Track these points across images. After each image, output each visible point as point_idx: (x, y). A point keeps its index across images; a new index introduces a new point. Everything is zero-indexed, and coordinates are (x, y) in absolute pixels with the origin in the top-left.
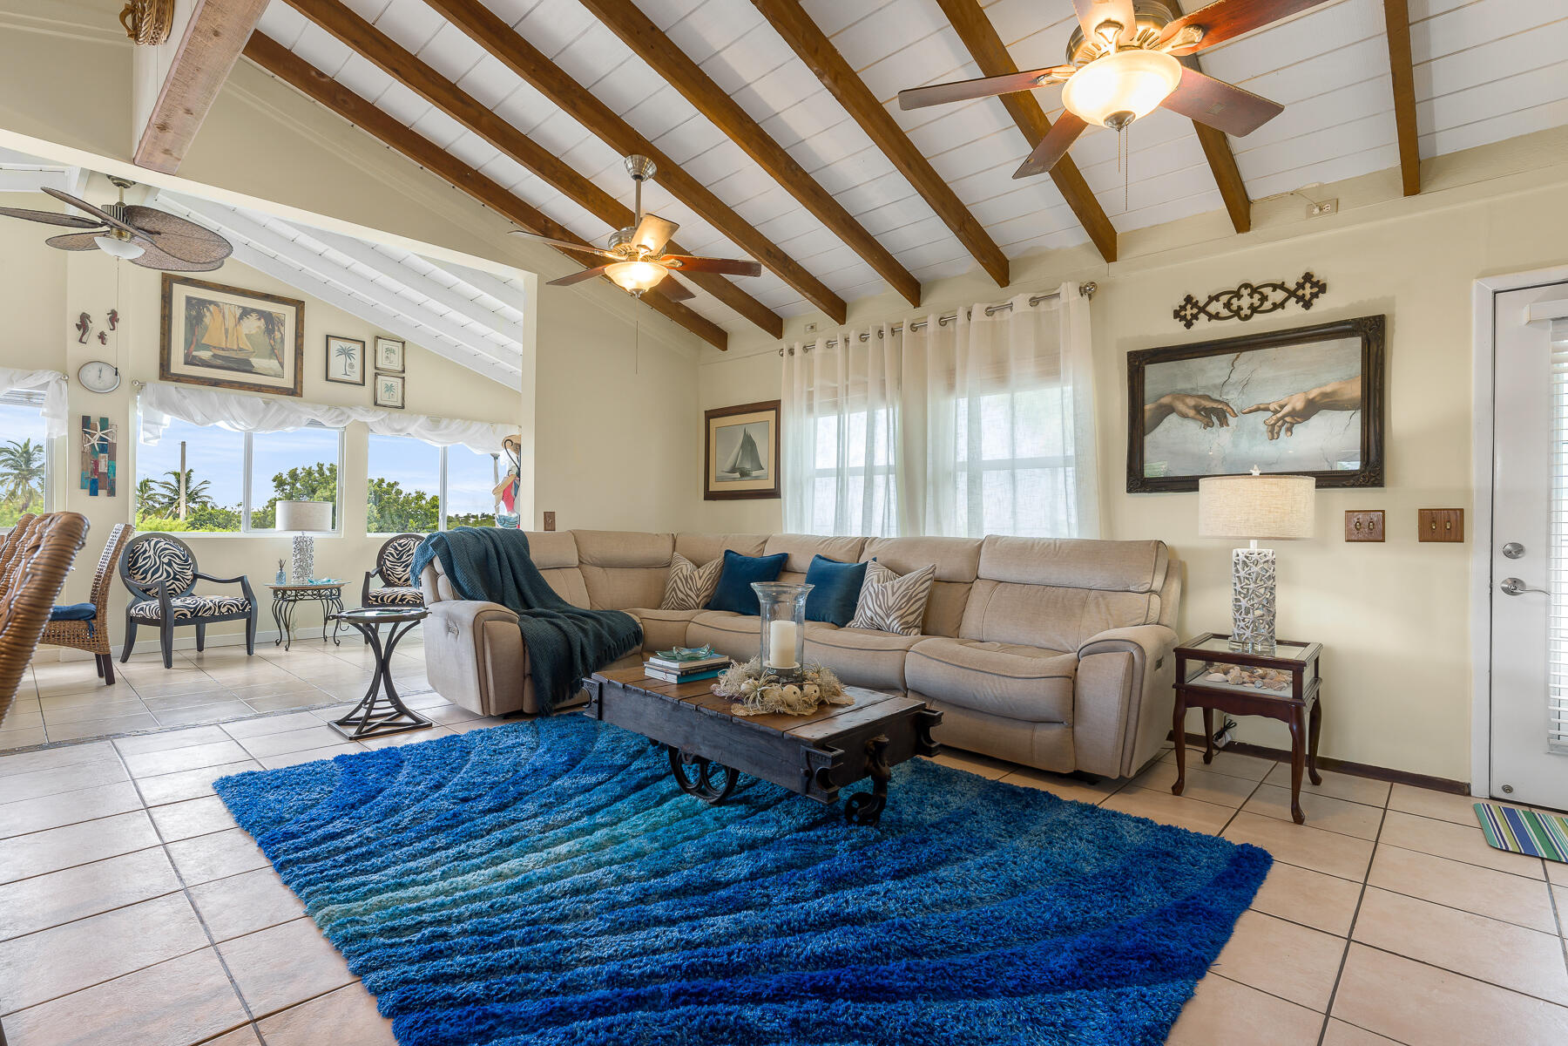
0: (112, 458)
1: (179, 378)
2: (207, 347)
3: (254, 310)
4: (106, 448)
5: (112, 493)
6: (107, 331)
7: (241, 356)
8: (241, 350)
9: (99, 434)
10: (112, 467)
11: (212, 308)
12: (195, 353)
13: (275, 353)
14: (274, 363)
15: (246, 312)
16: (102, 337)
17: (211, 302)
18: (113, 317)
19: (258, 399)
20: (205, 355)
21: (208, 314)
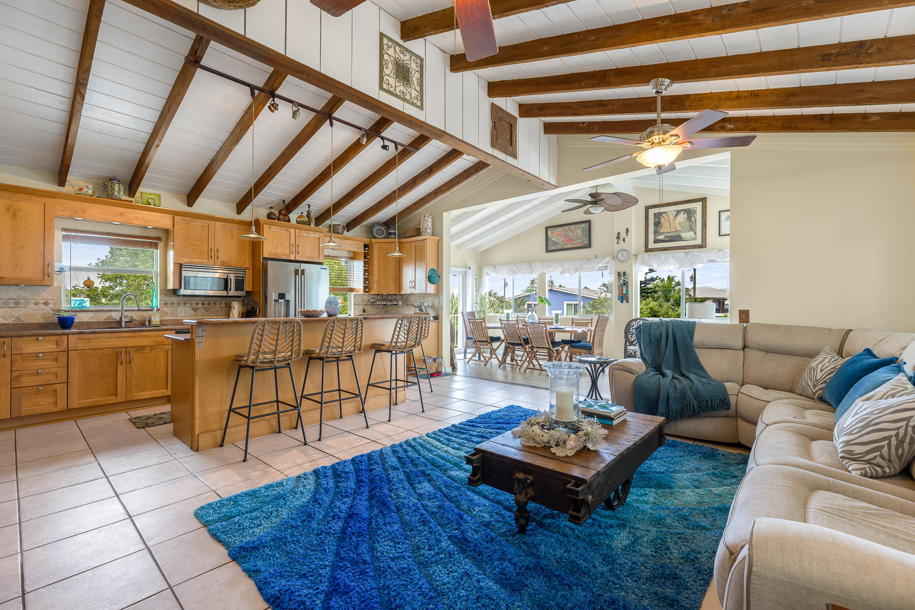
0: (627, 288)
1: (652, 250)
2: (662, 234)
3: (681, 210)
4: (625, 284)
5: (627, 302)
6: (625, 237)
7: (677, 234)
8: (676, 231)
9: (623, 278)
10: (627, 291)
11: (664, 215)
12: (657, 238)
13: (692, 229)
14: (692, 233)
15: (678, 212)
16: (624, 240)
17: (663, 213)
18: (627, 231)
19: (681, 253)
20: (661, 237)
21: (662, 218)
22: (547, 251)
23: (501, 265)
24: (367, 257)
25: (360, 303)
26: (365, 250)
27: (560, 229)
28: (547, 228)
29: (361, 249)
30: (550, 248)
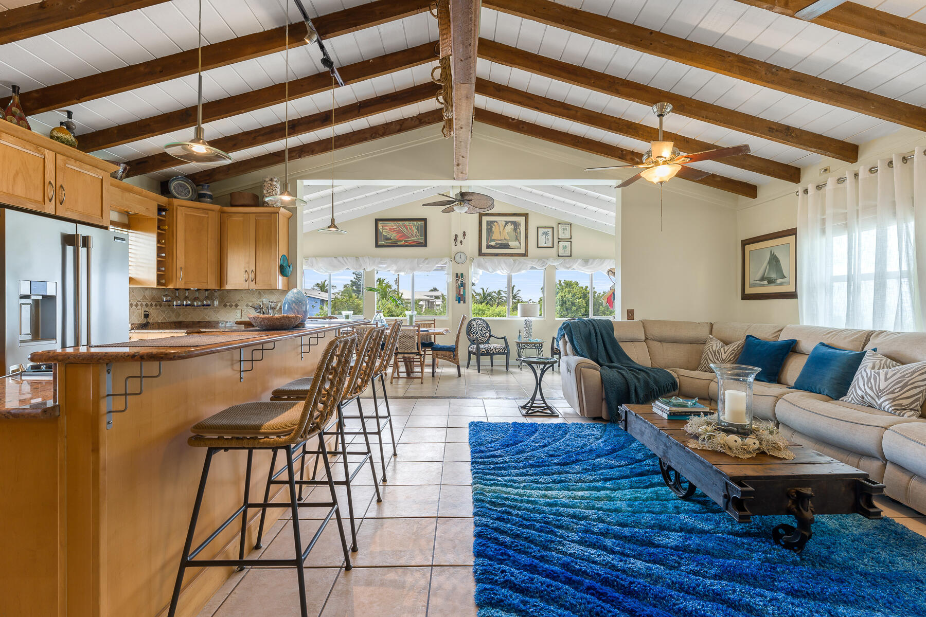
0: (464, 289)
1: (485, 255)
2: (494, 240)
3: (509, 222)
4: (463, 285)
5: (464, 302)
6: (463, 240)
7: (505, 242)
8: (505, 239)
9: (460, 280)
10: (464, 292)
11: (495, 224)
12: (490, 244)
13: (517, 239)
14: (517, 243)
15: (507, 223)
16: (461, 242)
17: (495, 221)
18: (464, 234)
19: (511, 259)
20: (493, 244)
21: (494, 226)
22: (377, 246)
23: (315, 256)
24: (161, 227)
25: (139, 303)
26: (159, 214)
27: (392, 223)
28: (377, 221)
29: (153, 214)
30: (380, 243)
